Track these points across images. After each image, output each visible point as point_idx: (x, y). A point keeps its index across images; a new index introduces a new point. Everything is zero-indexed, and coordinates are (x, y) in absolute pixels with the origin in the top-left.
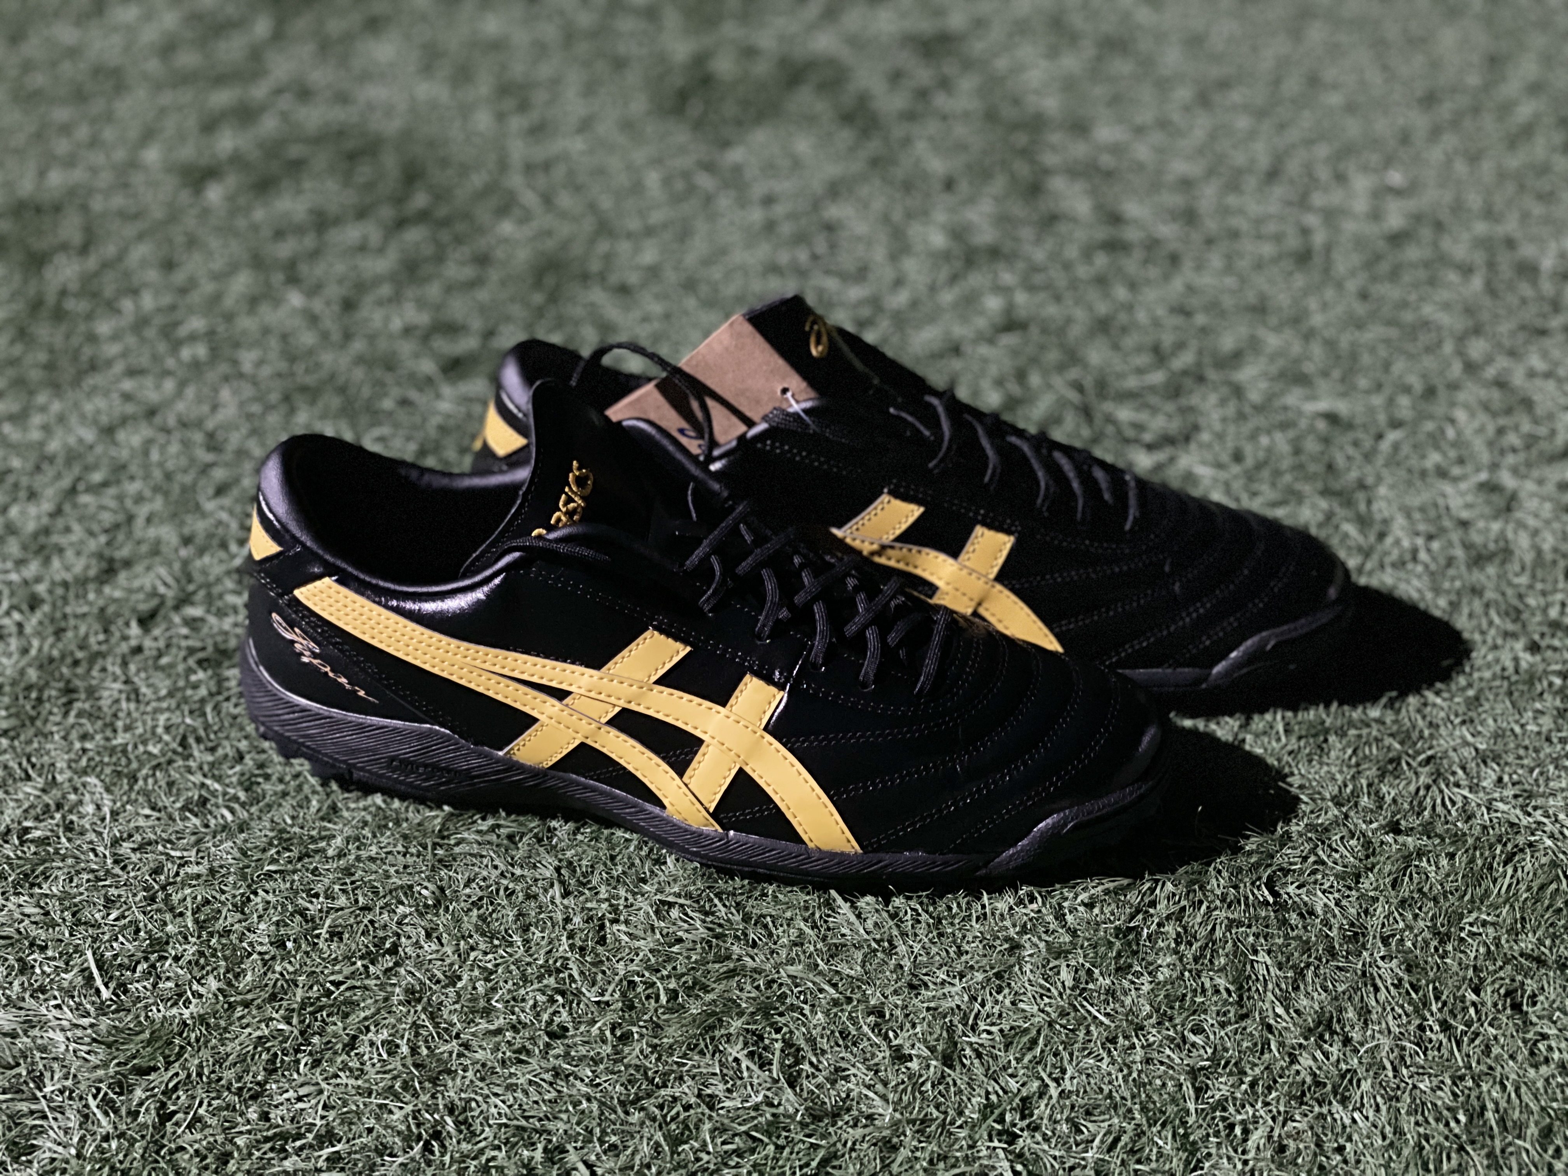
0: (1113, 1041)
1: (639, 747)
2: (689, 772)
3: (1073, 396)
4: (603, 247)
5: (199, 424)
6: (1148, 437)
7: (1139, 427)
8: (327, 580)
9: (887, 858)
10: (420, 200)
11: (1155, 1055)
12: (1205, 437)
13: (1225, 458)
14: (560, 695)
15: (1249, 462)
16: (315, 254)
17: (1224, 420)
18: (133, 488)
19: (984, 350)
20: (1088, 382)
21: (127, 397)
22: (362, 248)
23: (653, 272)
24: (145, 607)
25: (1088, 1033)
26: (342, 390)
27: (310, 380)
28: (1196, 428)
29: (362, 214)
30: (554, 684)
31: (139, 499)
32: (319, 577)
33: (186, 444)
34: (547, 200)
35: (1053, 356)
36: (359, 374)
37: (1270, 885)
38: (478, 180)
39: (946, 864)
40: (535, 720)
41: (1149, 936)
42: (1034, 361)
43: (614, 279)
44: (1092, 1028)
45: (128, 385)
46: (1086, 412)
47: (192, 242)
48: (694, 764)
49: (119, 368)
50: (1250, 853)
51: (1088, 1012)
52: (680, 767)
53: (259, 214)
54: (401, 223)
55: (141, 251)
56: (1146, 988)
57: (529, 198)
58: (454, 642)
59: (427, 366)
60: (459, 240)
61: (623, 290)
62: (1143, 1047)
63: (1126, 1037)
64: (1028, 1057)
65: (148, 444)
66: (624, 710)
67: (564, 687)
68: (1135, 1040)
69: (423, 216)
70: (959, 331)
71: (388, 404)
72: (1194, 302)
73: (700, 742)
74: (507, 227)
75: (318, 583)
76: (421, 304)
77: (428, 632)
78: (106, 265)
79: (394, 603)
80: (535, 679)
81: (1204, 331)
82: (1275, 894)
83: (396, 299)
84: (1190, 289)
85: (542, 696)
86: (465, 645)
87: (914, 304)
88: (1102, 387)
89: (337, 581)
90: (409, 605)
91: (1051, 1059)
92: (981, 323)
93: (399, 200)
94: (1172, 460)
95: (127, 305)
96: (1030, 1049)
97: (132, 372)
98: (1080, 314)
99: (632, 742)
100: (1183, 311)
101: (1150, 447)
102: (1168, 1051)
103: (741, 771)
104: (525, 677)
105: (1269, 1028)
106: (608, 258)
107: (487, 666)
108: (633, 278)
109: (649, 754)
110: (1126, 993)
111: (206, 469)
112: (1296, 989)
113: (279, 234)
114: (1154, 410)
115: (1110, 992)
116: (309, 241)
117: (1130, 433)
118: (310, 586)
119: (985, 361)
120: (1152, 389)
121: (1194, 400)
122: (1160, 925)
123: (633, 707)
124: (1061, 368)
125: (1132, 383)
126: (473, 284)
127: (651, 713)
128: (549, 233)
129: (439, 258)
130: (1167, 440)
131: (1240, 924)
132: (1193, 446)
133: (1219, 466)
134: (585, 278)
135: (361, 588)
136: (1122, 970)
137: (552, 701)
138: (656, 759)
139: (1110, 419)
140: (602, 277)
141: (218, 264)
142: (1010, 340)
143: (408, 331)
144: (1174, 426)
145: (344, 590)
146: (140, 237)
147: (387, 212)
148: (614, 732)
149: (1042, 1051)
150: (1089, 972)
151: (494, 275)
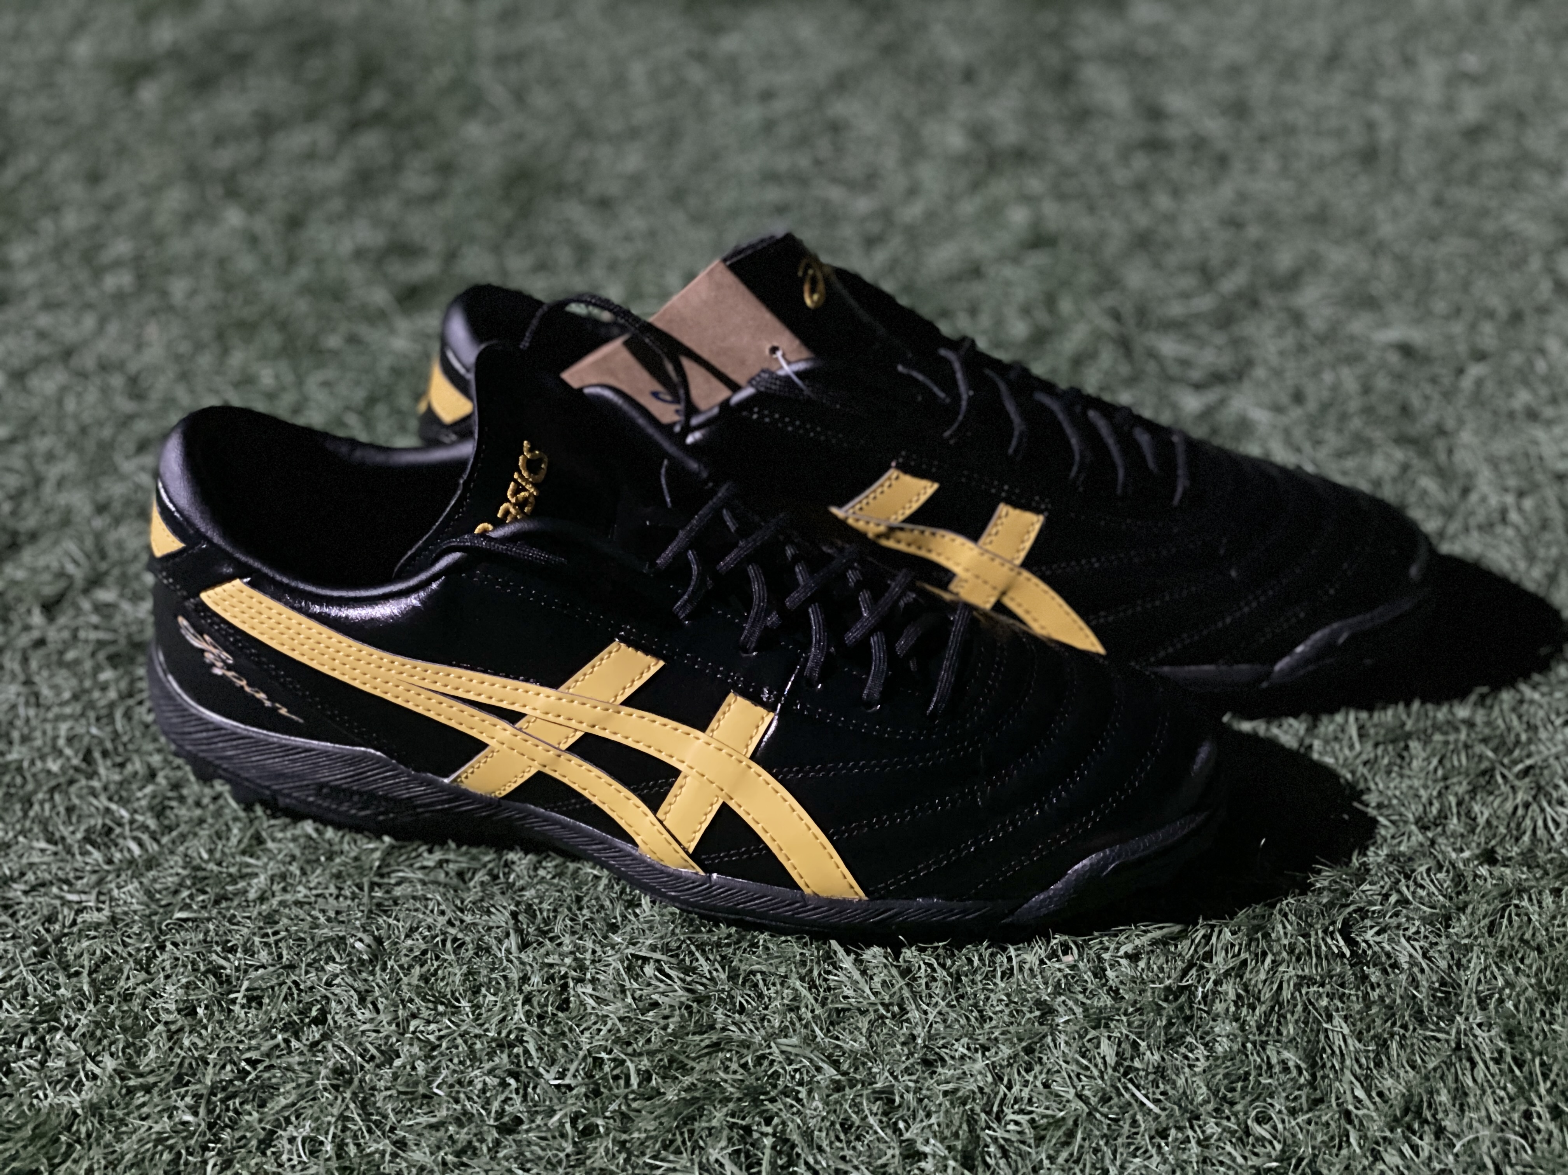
0: (1163, 1134)
1: (606, 778)
2: (664, 807)
3: (1107, 325)
4: (582, 151)
5: (120, 366)
6: (1196, 375)
7: (1185, 363)
8: (237, 582)
9: (897, 905)
10: (376, 99)
11: (1213, 1153)
12: (1260, 372)
13: (1284, 399)
14: (512, 717)
15: (1312, 406)
16: (259, 163)
17: (1282, 353)
18: (42, 444)
19: (1009, 271)
20: (1127, 310)
21: (42, 335)
22: (310, 156)
23: (637, 181)
24: (49, 591)
25: (1134, 1123)
26: (283, 326)
27: (249, 313)
28: (1249, 363)
29: (311, 115)
30: (504, 705)
31: (50, 457)
32: (229, 578)
33: (105, 391)
34: (519, 96)
35: (1086, 277)
36: (302, 306)
37: (1345, 932)
38: (441, 75)
39: (965, 912)
40: (484, 746)
41: (1205, 996)
42: (1065, 283)
43: (594, 189)
44: (1139, 1117)
45: (44, 320)
46: (1125, 345)
47: (122, 150)
48: (670, 798)
49: (33, 301)
50: (1320, 891)
51: (1133, 1095)
52: (654, 802)
53: (198, 117)
54: (355, 126)
55: (63, 163)
56: (1201, 1065)
57: (498, 94)
58: (387, 657)
59: (380, 296)
60: (418, 146)
61: (604, 204)
62: (1199, 1143)
63: (1180, 1129)
64: (1064, 1155)
65: (63, 390)
66: (587, 735)
67: (516, 708)
68: (1190, 1133)
69: (379, 118)
70: (981, 249)
71: (333, 341)
72: (1247, 211)
73: (676, 773)
74: (474, 130)
75: (227, 586)
76: (376, 221)
77: (356, 645)
78: (25, 178)
79: (317, 609)
80: (482, 699)
81: (1259, 246)
82: (1351, 942)
83: (348, 214)
84: (1243, 197)
85: (491, 719)
86: (399, 659)
87: (930, 216)
88: (1142, 313)
89: (251, 584)
90: (334, 611)
91: (1089, 1158)
92: (1005, 239)
93: (353, 98)
94: (1223, 402)
95: (46, 225)
96: (1067, 1144)
97: (49, 306)
98: (1117, 229)
99: (596, 771)
100: (1234, 223)
101: (1198, 387)
102: (1229, 1148)
103: (724, 806)
104: (471, 696)
105: (1347, 1115)
106: (587, 165)
107: (426, 683)
108: (614, 189)
109: (617, 785)
110: (1178, 1071)
111: (126, 421)
112: (1379, 1064)
113: (219, 140)
114: (1201, 342)
115: (1160, 1071)
116: (251, 148)
117: (1174, 370)
118: (218, 589)
119: (1008, 283)
120: (1198, 316)
121: (1248, 328)
122: (1216, 983)
123: (597, 731)
124: (1097, 291)
125: (1176, 310)
126: (432, 198)
127: (618, 738)
128: (519, 136)
129: (397, 167)
130: (1217, 378)
131: (1311, 981)
132: (1247, 385)
133: (1278, 409)
134: (560, 189)
135: (277, 592)
136: (1173, 1042)
137: (502, 724)
138: (626, 792)
139: (1152, 354)
140: (578, 189)
141: (150, 175)
142: (1038, 259)
143: (359, 254)
144: (1224, 361)
145: (257, 595)
146: (65, 146)
147: (339, 114)
148: (576, 760)
149: (1081, 1147)
150: (1135, 1045)
151: (458, 186)
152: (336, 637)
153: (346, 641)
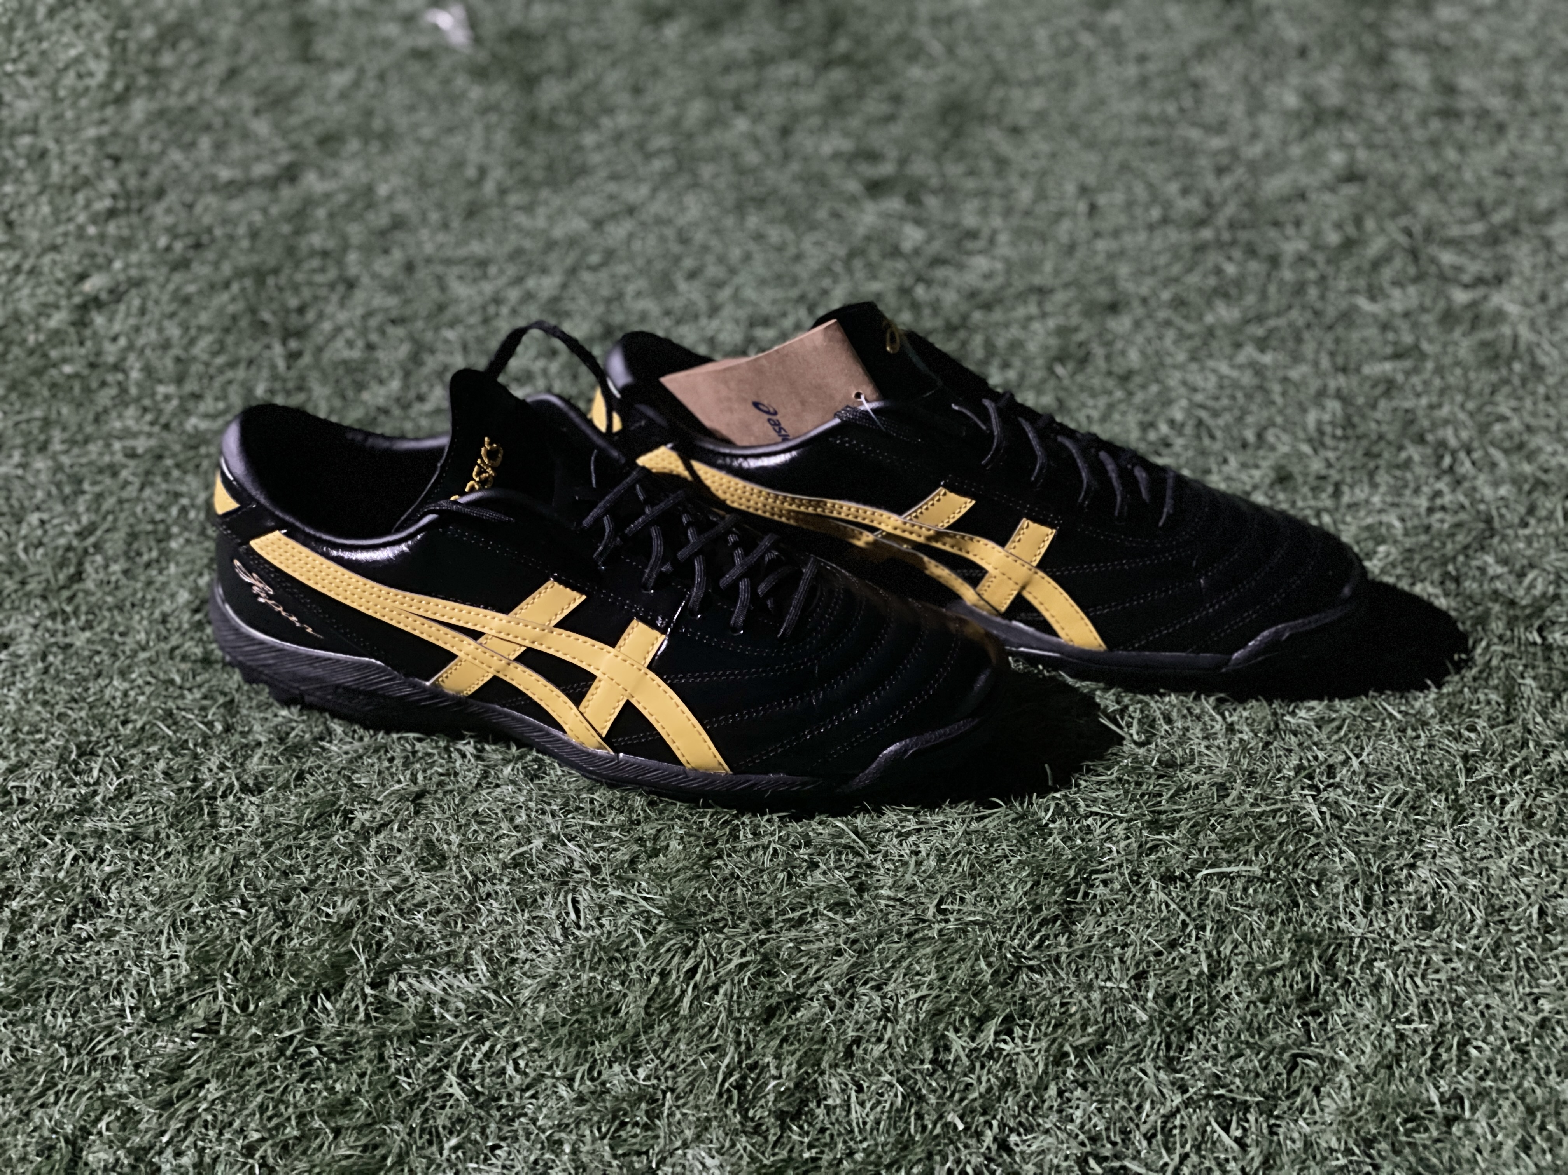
1: (543, 681)
2: (584, 703)
8: (277, 533)
9: (754, 778)
14: (476, 635)
30: (469, 626)
32: (271, 530)
39: (804, 784)
40: (453, 656)
48: (588, 696)
52: (577, 699)
58: (385, 589)
66: (529, 649)
67: (478, 628)
73: (593, 677)
75: (270, 536)
77: (362, 580)
79: (334, 553)
80: (454, 621)
85: (460, 636)
86: (393, 591)
89: (287, 535)
90: (347, 555)
99: (536, 676)
103: (628, 704)
104: (445, 619)
107: (413, 609)
109: (551, 686)
118: (263, 538)
123: (536, 646)
127: (551, 652)
135: (307, 541)
137: (468, 640)
138: (557, 692)
145: (292, 543)
148: (521, 668)
152: (348, 574)
153: (355, 577)
